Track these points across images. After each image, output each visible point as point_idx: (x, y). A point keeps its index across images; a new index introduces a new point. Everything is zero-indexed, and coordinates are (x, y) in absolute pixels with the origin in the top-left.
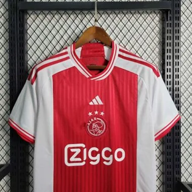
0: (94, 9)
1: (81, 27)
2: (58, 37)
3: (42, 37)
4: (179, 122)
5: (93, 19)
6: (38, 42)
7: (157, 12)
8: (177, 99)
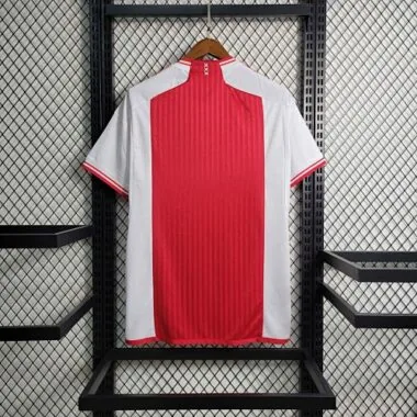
0: (206, 15)
1: (189, 40)
2: (156, 54)
3: (134, 54)
4: (320, 169)
5: (206, 28)
6: (129, 61)
7: (294, 18)
8: (320, 140)
